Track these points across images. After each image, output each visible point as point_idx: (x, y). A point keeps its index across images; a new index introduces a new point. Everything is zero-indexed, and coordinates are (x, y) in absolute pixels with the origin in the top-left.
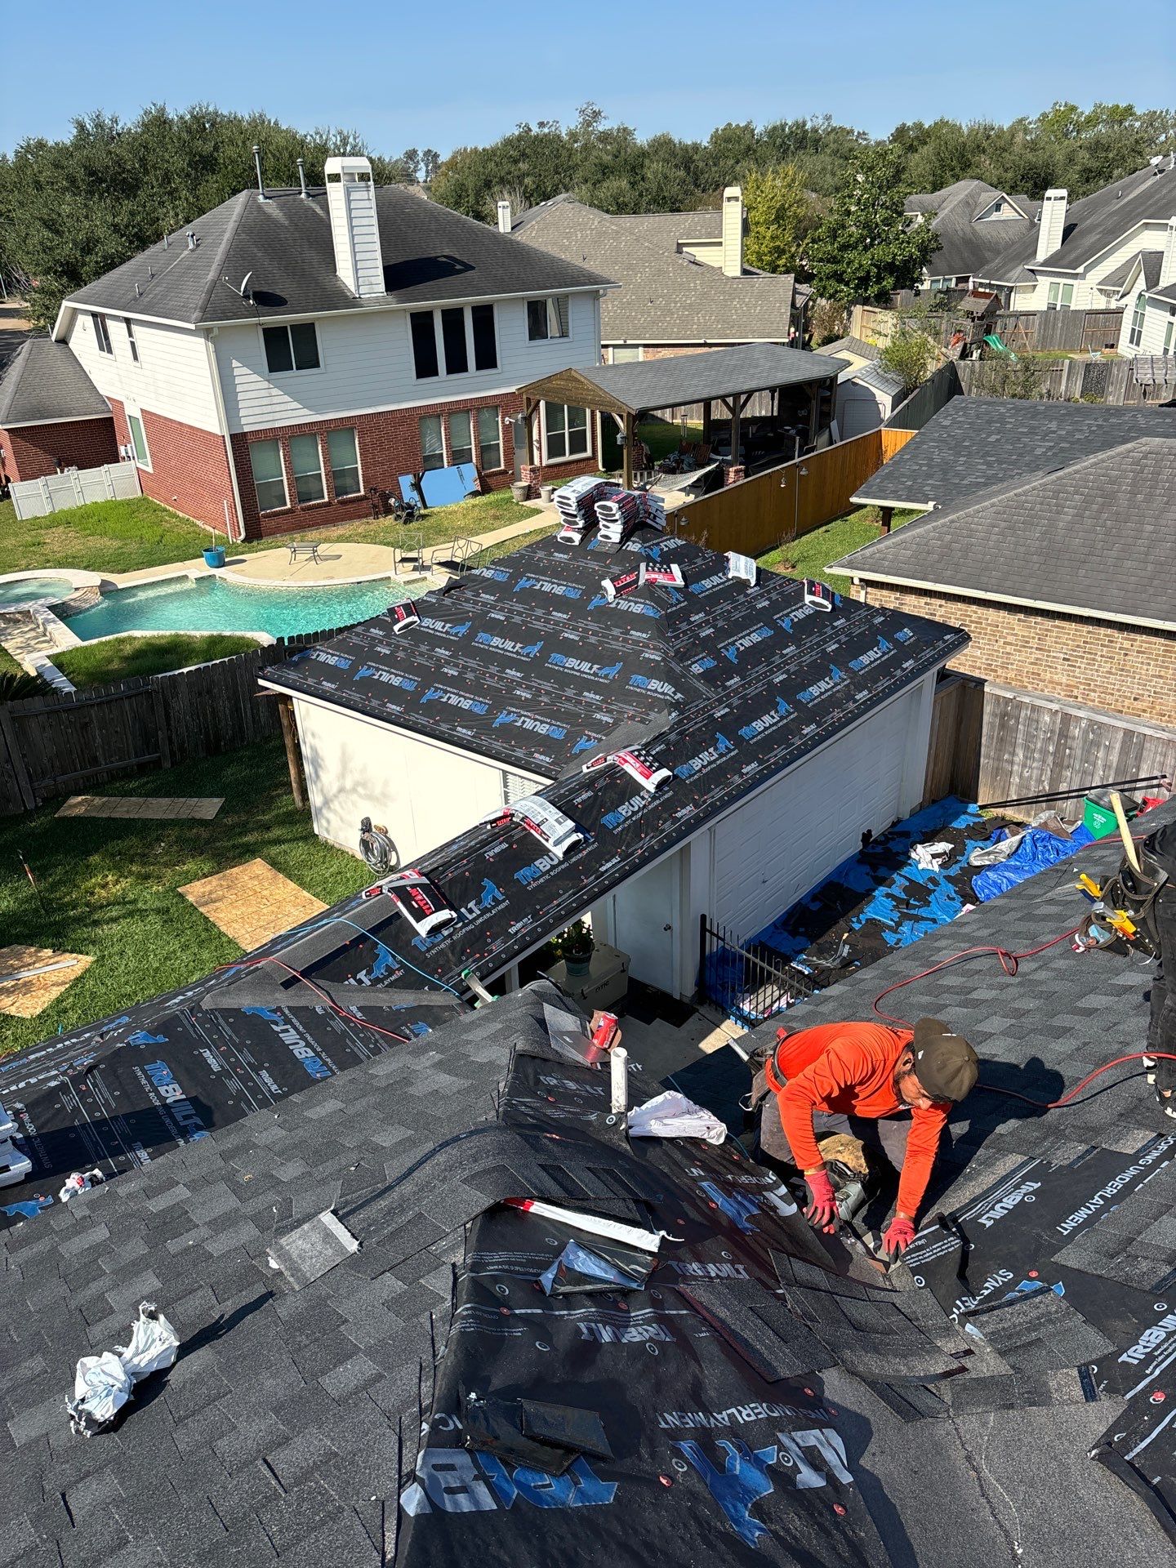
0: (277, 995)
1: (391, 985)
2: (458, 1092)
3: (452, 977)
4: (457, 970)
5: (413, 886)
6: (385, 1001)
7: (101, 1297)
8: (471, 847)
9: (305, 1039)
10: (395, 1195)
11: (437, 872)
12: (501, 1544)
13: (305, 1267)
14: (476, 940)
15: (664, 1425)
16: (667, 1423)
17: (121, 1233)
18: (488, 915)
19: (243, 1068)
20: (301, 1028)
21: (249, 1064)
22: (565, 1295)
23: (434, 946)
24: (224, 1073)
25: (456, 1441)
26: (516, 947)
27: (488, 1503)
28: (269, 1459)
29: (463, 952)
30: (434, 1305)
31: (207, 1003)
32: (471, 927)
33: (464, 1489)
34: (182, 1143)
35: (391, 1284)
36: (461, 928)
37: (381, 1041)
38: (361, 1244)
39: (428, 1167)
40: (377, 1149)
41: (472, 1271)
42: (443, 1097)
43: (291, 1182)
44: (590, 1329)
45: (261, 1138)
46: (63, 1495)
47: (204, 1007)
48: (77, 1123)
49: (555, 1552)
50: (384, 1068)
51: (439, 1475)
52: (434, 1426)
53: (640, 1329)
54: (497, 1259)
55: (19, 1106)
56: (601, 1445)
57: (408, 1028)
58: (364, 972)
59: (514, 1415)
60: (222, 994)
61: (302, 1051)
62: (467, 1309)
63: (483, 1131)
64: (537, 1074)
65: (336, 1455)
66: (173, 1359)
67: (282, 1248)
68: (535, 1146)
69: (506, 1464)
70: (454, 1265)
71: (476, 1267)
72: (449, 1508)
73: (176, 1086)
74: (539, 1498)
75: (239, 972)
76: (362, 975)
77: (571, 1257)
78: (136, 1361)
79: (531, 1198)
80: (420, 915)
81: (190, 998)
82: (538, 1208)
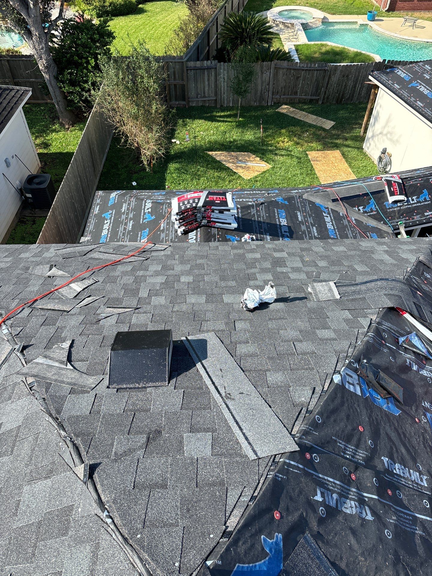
0: (329, 203)
1: (370, 216)
2: (391, 264)
3: (394, 222)
4: (397, 220)
5: (395, 182)
6: (365, 220)
7: (255, 274)
8: (426, 174)
9: (332, 222)
10: (358, 287)
11: (407, 180)
12: (358, 406)
13: (320, 295)
14: (409, 212)
15: (423, 404)
16: (425, 405)
17: (264, 258)
18: (419, 204)
19: (308, 223)
20: (332, 218)
21: (311, 223)
22: (405, 348)
23: (392, 208)
24: (301, 222)
25: (356, 370)
26: (424, 221)
27: (359, 393)
28: (295, 343)
29: (402, 215)
30: (361, 328)
31: (305, 196)
32: (410, 206)
33: (353, 385)
34: (281, 239)
35: (347, 314)
36: (406, 205)
37: (358, 234)
38: (341, 297)
39: (373, 284)
40: (354, 270)
41: (377, 324)
42: (384, 263)
43: (322, 267)
44: (410, 363)
45: (315, 249)
46: (234, 322)
47: (304, 197)
48: (253, 219)
49: (374, 418)
50: (365, 244)
51: (347, 377)
52: (350, 362)
53: (428, 372)
54: (386, 325)
55: (239, 206)
56: (401, 399)
57: (369, 233)
58: (362, 207)
59: (376, 374)
60: (311, 195)
61: (330, 226)
62: (372, 335)
63: (397, 281)
64: (423, 271)
65: (316, 353)
66: (272, 301)
67: (314, 286)
68: (414, 295)
69: (368, 386)
70: (371, 319)
71: (379, 323)
72: (347, 387)
73: (286, 220)
74: (375, 401)
75: (319, 189)
76: (361, 208)
77: (412, 337)
78: (263, 296)
79: (406, 311)
80: (392, 194)
81: (300, 192)
82: (407, 316)
